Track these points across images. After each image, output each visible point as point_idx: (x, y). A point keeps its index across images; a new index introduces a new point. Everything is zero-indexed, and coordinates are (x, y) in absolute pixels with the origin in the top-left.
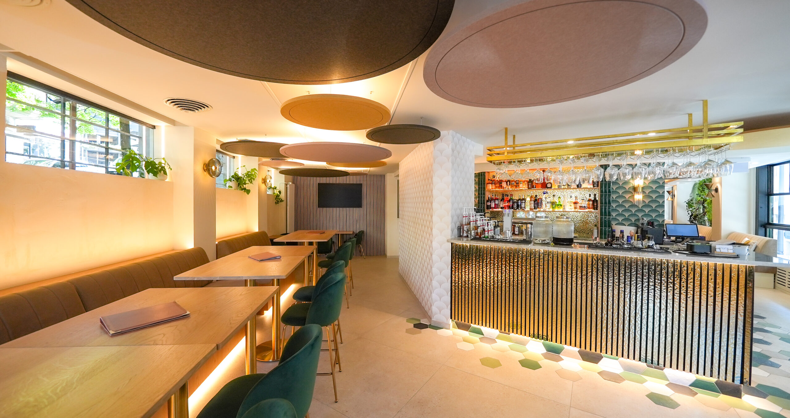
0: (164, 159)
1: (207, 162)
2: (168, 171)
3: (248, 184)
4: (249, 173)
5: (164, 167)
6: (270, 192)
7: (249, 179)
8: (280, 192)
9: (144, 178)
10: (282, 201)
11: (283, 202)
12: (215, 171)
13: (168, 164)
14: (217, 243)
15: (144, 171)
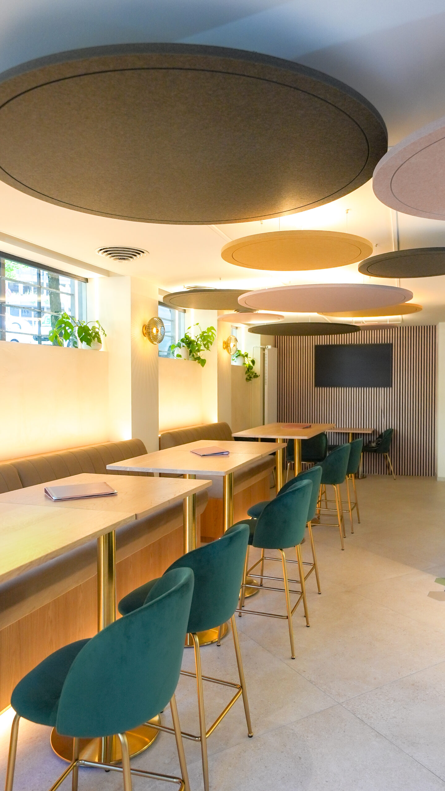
0: (97, 321)
1: (147, 324)
2: (102, 337)
3: (204, 350)
4: (205, 334)
5: (97, 333)
6: (237, 362)
7: (205, 343)
8: (253, 362)
9: (77, 347)
10: (256, 376)
11: (258, 378)
12: (157, 335)
13: (102, 329)
14: (160, 435)
15: (77, 339)
